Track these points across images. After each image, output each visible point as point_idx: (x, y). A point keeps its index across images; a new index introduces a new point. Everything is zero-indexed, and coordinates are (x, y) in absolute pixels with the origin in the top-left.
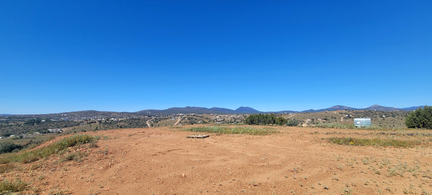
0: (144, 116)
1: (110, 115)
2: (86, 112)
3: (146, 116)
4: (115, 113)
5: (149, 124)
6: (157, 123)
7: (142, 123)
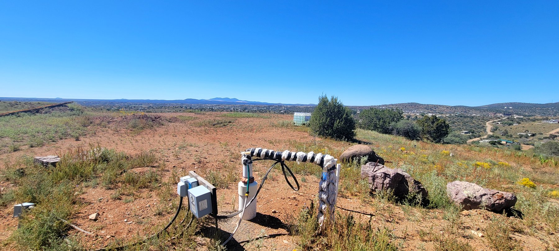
0: (495, 114)
1: (435, 109)
2: (406, 104)
3: (500, 113)
4: (443, 107)
5: (490, 126)
6: (509, 126)
7: (476, 123)
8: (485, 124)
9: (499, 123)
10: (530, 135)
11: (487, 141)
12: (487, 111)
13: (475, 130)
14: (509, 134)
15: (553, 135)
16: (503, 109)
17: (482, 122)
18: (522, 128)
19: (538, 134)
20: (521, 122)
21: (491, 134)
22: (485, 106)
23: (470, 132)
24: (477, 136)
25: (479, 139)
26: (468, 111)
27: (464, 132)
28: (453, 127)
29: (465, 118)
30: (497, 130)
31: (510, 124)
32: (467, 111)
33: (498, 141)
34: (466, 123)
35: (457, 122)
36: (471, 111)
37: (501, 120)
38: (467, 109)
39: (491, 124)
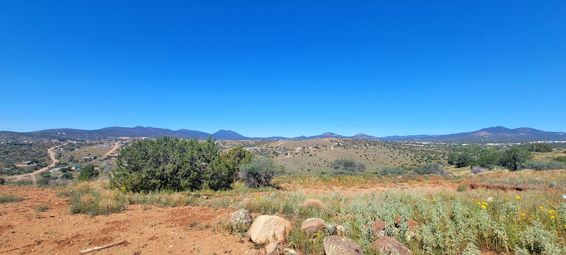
0: (50, 140)
3: (55, 139)
5: (52, 152)
6: (71, 151)
7: (37, 152)
8: (47, 152)
9: (62, 149)
10: (92, 158)
11: (57, 169)
12: (40, 137)
13: (37, 159)
14: (75, 159)
15: (109, 156)
16: (57, 134)
17: (43, 149)
18: (85, 153)
19: (98, 156)
20: (81, 147)
21: (57, 161)
22: (37, 132)
23: (33, 162)
24: (44, 166)
25: (47, 168)
26: (17, 137)
27: (26, 163)
28: (8, 159)
29: (21, 146)
30: (61, 156)
31: (72, 150)
32: (15, 137)
33: (68, 168)
34: (24, 152)
35: (11, 151)
36: (20, 137)
37: (62, 146)
38: (15, 135)
39: (53, 151)
